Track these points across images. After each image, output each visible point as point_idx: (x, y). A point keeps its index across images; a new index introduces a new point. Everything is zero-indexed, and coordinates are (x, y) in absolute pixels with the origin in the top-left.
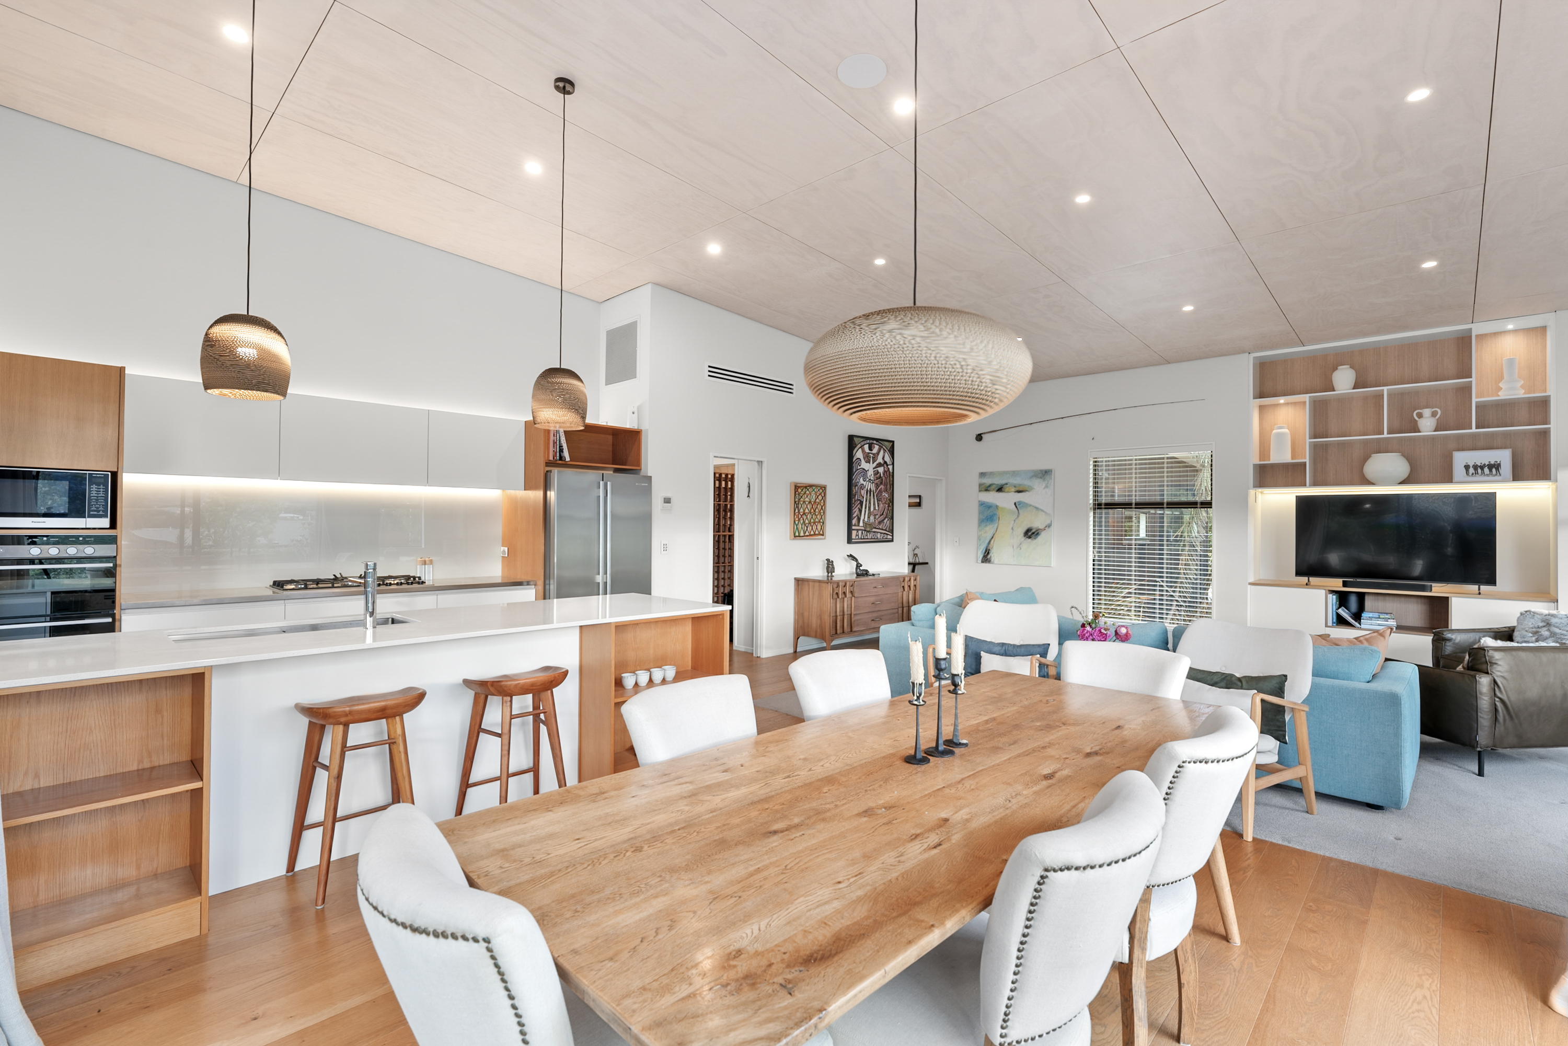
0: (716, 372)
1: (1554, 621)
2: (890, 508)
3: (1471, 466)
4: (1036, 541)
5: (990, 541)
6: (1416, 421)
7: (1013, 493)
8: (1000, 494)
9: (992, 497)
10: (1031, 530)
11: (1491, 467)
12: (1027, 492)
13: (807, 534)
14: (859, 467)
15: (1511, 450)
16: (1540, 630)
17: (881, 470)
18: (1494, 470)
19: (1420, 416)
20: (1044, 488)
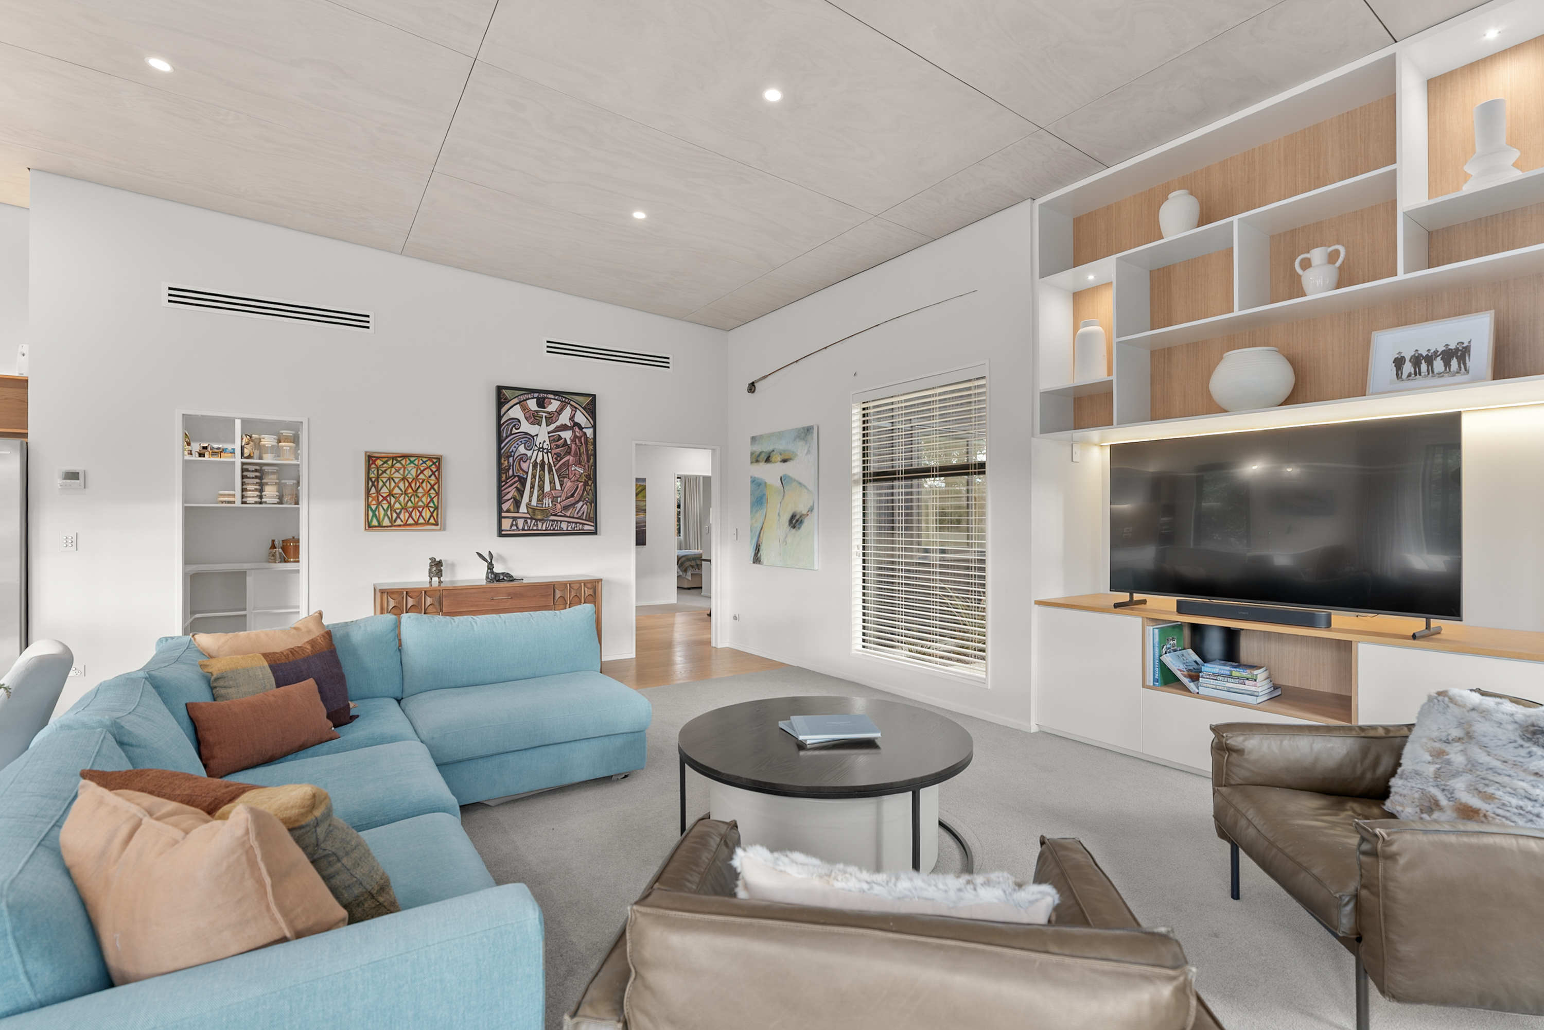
0: (179, 296)
1: (1481, 727)
2: (588, 488)
3: (1408, 359)
4: (800, 531)
5: (760, 533)
6: (1299, 277)
7: (779, 463)
8: (769, 465)
9: (762, 471)
10: (795, 516)
11: (1448, 355)
12: (791, 461)
13: (399, 522)
14: (514, 431)
15: (1493, 312)
16: (1447, 748)
17: (567, 435)
18: (1454, 363)
19: (1306, 265)
20: (807, 454)
